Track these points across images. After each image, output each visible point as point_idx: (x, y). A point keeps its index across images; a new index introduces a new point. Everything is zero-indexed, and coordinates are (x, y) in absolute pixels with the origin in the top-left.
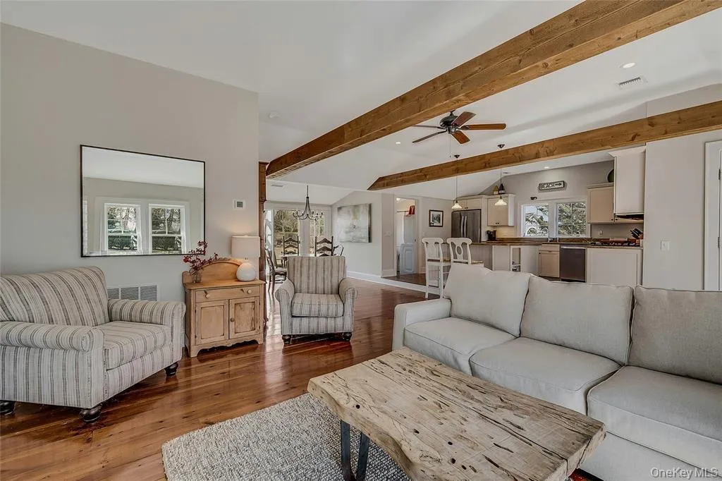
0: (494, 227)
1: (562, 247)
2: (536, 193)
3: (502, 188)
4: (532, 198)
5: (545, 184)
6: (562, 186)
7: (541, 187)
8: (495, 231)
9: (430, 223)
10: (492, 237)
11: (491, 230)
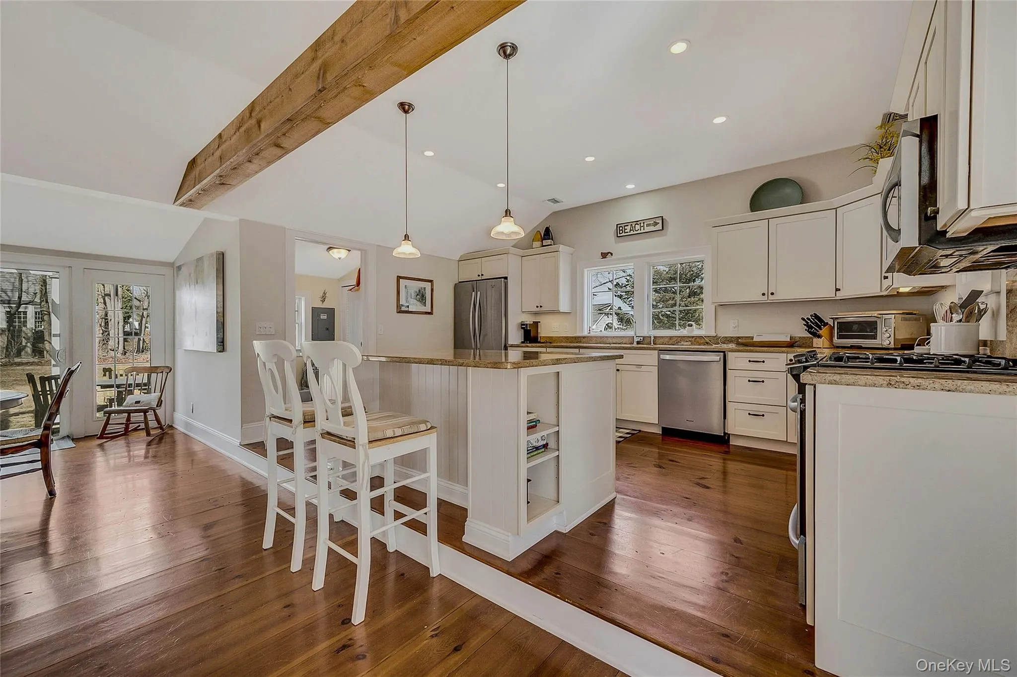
0: (536, 314)
1: (662, 357)
2: (609, 242)
3: (547, 234)
4: (604, 255)
5: (626, 225)
6: (659, 227)
7: (621, 231)
8: (536, 324)
9: (399, 306)
10: (530, 335)
11: (529, 320)
